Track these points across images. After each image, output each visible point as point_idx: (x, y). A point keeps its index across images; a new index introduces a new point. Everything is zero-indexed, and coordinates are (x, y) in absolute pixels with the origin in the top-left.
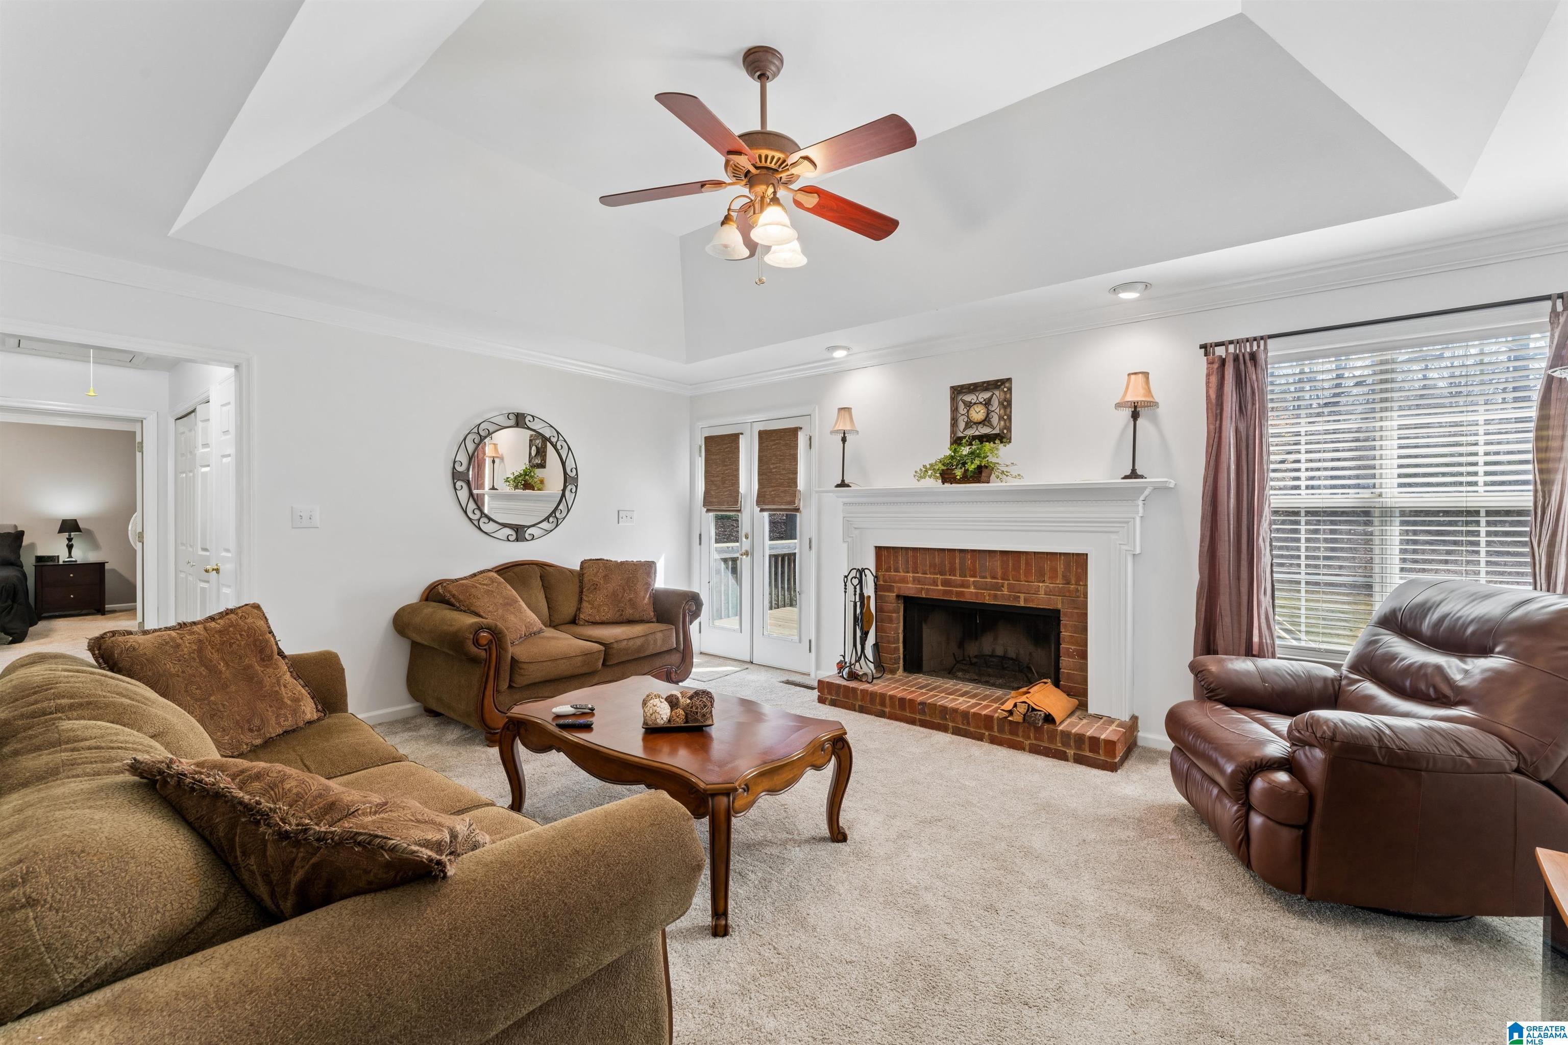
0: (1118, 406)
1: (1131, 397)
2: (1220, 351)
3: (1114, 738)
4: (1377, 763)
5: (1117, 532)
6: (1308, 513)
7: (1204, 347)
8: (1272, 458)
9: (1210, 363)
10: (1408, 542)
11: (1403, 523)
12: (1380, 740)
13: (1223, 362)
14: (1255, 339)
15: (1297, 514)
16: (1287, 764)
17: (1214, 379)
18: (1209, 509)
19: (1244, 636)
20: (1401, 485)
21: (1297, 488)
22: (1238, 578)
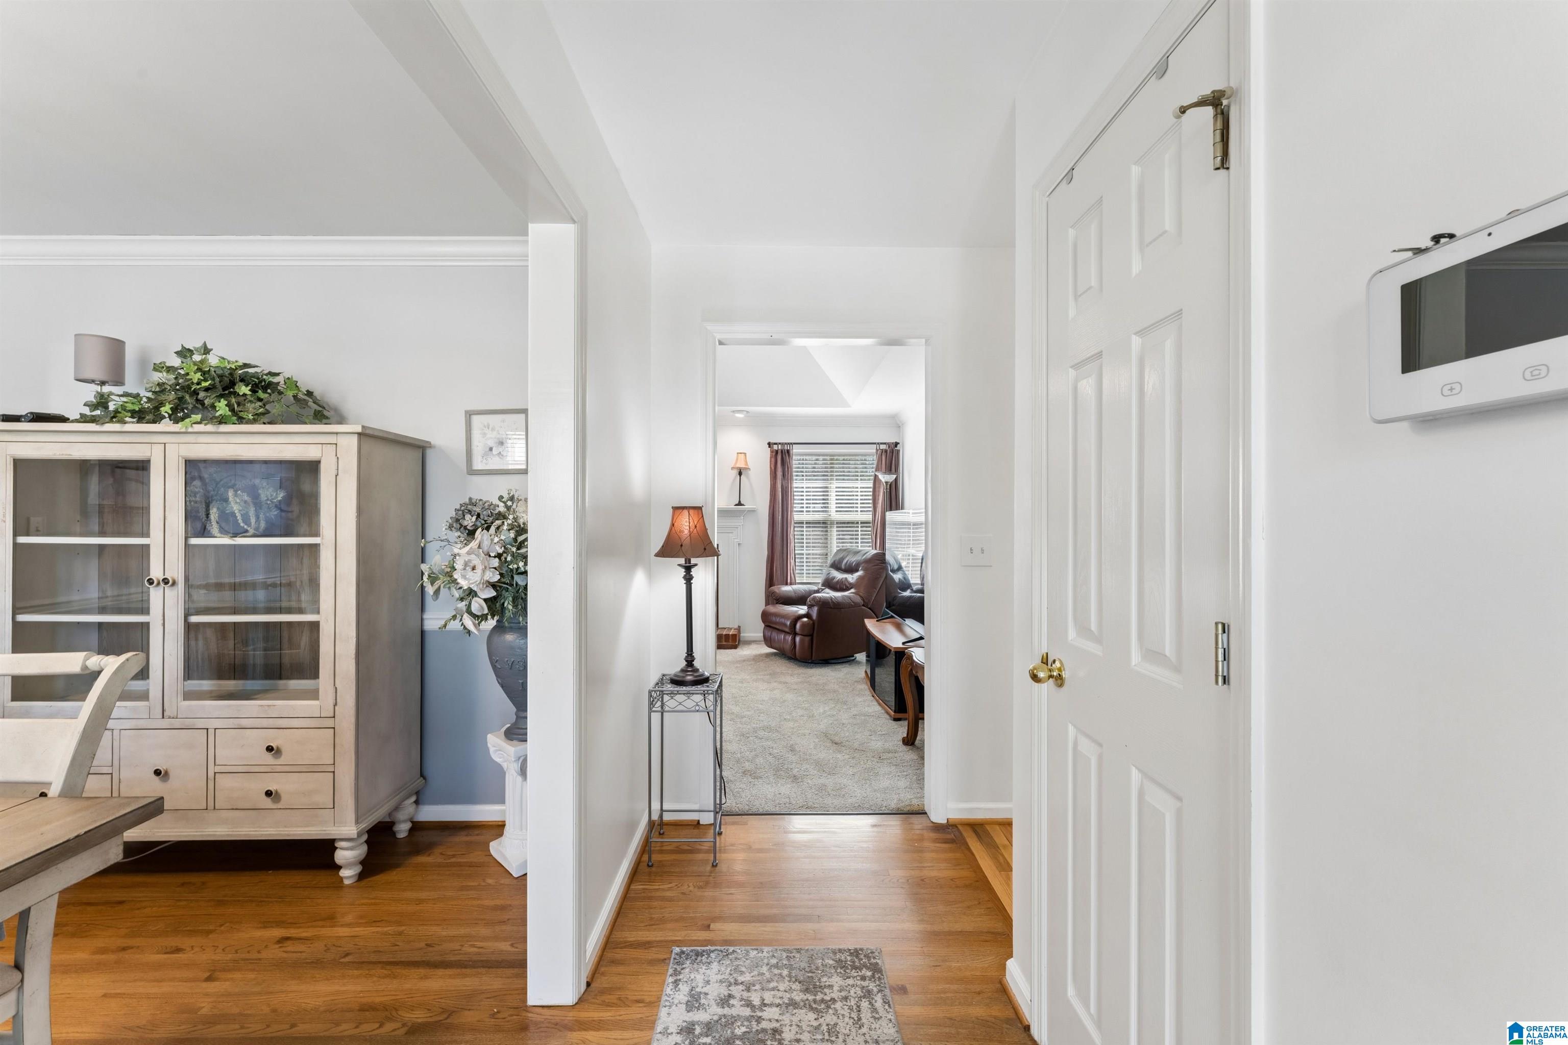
0: (733, 468)
1: (738, 465)
2: (775, 447)
3: (734, 633)
4: (831, 608)
5: (732, 533)
6: (807, 523)
7: (769, 444)
8: (795, 497)
9: (772, 452)
10: (839, 539)
11: (837, 527)
12: (831, 600)
13: (777, 452)
14: (789, 444)
15: (803, 523)
16: (807, 615)
17: (773, 460)
18: (771, 521)
19: (785, 579)
20: (837, 511)
21: (803, 511)
22: (783, 553)
